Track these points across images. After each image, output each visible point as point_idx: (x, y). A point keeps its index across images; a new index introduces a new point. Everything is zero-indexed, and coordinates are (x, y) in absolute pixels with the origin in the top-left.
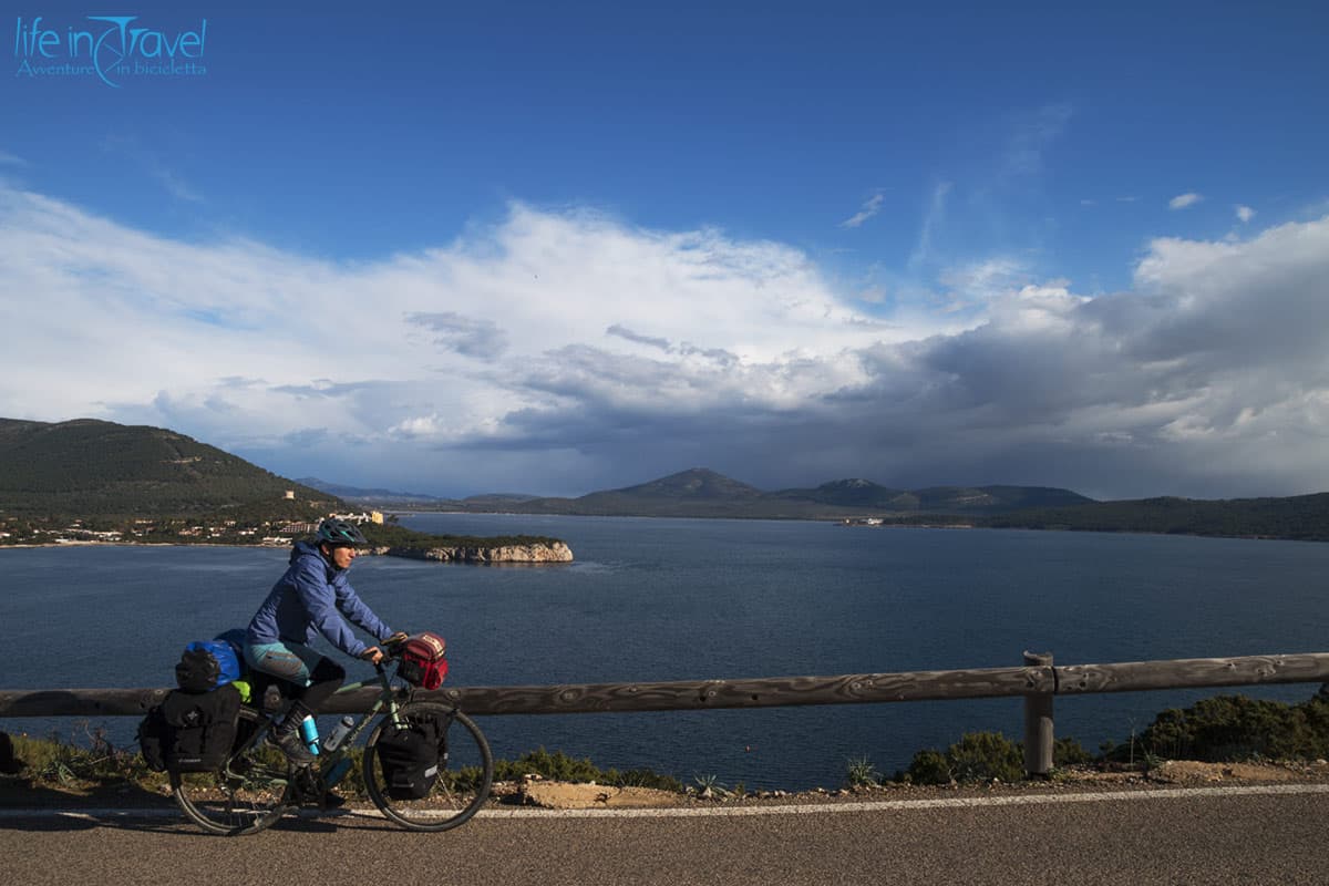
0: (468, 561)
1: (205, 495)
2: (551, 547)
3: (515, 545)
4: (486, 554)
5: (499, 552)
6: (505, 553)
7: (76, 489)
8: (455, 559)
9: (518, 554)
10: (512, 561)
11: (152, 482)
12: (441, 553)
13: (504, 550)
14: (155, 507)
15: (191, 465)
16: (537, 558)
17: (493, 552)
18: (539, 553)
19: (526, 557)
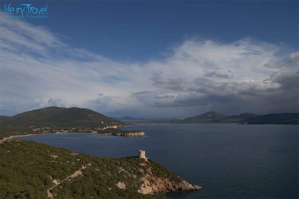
0: (124, 136)
1: (93, 122)
2: (139, 133)
3: (132, 132)
4: (126, 134)
5: (129, 134)
6: (130, 134)
7: (69, 122)
8: (121, 135)
9: (132, 134)
10: (131, 136)
11: (83, 120)
12: (119, 134)
13: (129, 133)
14: (83, 125)
15: (91, 116)
16: (136, 135)
17: (128, 134)
18: (136, 134)
19: (134, 135)
